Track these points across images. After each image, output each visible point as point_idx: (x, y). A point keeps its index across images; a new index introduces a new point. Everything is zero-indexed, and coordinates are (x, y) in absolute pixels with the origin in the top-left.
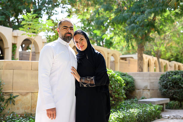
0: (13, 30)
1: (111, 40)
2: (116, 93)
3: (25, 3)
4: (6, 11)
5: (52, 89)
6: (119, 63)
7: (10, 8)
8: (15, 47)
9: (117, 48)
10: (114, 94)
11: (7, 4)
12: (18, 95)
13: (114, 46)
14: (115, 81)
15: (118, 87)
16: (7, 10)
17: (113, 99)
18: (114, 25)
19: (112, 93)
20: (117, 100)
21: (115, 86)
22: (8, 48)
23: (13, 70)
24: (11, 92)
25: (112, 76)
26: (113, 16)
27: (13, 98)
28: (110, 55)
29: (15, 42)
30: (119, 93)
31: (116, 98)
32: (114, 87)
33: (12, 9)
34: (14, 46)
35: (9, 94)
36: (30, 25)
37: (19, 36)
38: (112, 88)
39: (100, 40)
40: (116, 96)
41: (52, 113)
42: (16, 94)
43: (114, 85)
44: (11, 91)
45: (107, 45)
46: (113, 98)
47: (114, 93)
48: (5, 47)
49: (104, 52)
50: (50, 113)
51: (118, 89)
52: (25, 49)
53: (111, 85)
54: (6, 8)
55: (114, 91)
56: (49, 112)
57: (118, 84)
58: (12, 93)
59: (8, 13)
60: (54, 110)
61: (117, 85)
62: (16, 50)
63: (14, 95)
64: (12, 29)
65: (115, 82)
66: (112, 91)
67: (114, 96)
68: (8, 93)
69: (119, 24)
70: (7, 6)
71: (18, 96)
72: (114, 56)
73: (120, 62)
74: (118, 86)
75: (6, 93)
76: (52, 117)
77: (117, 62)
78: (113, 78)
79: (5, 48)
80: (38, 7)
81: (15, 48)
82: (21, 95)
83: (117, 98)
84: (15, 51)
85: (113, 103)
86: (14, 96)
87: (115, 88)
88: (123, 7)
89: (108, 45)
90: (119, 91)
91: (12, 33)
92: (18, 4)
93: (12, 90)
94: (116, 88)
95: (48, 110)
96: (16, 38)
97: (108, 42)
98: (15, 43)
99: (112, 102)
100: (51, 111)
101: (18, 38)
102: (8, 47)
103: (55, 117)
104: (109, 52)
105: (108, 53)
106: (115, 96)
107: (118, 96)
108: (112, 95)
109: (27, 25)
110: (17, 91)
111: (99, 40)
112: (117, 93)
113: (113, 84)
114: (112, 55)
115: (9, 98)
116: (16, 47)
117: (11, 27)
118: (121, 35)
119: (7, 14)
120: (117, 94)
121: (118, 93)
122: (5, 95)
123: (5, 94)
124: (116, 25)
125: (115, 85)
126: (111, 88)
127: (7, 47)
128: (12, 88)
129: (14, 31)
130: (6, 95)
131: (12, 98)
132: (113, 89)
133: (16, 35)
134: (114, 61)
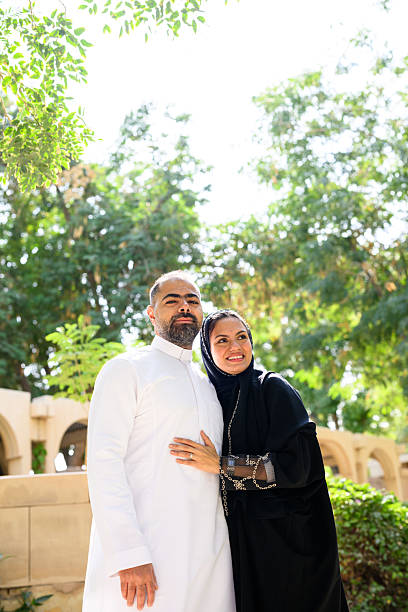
0: (32, 398)
1: (361, 401)
2: (393, 565)
3: (68, 314)
4: (11, 346)
5: (137, 504)
6: (399, 482)
7: (20, 334)
8: (40, 453)
9: (385, 433)
10: (387, 568)
11: (11, 322)
12: (48, 593)
13: (373, 426)
14: (385, 520)
15: (396, 541)
16: (11, 342)
17: (386, 590)
18: (364, 348)
19: (378, 565)
20: (400, 592)
21: (387, 540)
22: (19, 458)
23: (27, 509)
24: (26, 584)
25: (371, 505)
26: (355, 319)
27: (34, 607)
28: (365, 453)
29: (39, 436)
30: (403, 562)
31: (396, 584)
32: (383, 544)
33: (27, 336)
34: (38, 448)
35: (18, 592)
36: (79, 362)
37: (51, 413)
38: (377, 547)
39: (325, 411)
40: (394, 575)
41: (140, 583)
42: (40, 591)
43: (381, 535)
44: (23, 582)
45: (352, 425)
46: (385, 586)
47: (386, 563)
48: (9, 455)
49: (343, 445)
50: (133, 583)
51: (397, 548)
52: (75, 460)
53: (374, 538)
54: (8, 336)
55: (385, 558)
56: (130, 579)
57: (395, 532)
58: (30, 587)
59: (18, 351)
60: (146, 570)
61: (392, 536)
62: (44, 463)
63: (37, 595)
64: (27, 395)
65: (385, 523)
66: (377, 558)
67: (386, 576)
68: (16, 588)
69: (379, 340)
70: (12, 329)
71: (48, 597)
72: (379, 457)
73: (403, 477)
74: (395, 537)
75: (8, 590)
76: (141, 595)
77: (394, 479)
78: (375, 510)
79: (9, 460)
80: (108, 322)
81: (40, 458)
82: (62, 592)
83: (400, 585)
84: (42, 466)
85: (389, 602)
86: (34, 600)
87: (386, 547)
88: (383, 286)
89: (355, 424)
90: (403, 555)
91: (31, 407)
92: (45, 317)
93: (27, 579)
94: (390, 546)
95: (124, 573)
96: (41, 422)
97: (353, 416)
98: (42, 438)
99: (384, 598)
100: (138, 574)
101: (49, 420)
102: (20, 453)
103: (150, 596)
104: (360, 445)
105: (358, 450)
106: (390, 576)
107: (401, 574)
108: (381, 576)
109: (69, 363)
110: (44, 581)
111: (322, 412)
112: (397, 564)
113: (378, 533)
114: (372, 456)
115: (19, 606)
116: (45, 453)
117: (24, 390)
118: (390, 379)
119: (13, 355)
120: (397, 568)
121: (401, 564)
122: (5, 599)
123: (5, 593)
124: (368, 348)
125: (385, 535)
126: (371, 548)
127: (15, 455)
128: (27, 571)
129: (35, 400)
130: (8, 597)
131: (28, 604)
132: (382, 550)
133: (40, 412)
134: (382, 478)
